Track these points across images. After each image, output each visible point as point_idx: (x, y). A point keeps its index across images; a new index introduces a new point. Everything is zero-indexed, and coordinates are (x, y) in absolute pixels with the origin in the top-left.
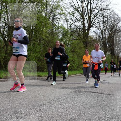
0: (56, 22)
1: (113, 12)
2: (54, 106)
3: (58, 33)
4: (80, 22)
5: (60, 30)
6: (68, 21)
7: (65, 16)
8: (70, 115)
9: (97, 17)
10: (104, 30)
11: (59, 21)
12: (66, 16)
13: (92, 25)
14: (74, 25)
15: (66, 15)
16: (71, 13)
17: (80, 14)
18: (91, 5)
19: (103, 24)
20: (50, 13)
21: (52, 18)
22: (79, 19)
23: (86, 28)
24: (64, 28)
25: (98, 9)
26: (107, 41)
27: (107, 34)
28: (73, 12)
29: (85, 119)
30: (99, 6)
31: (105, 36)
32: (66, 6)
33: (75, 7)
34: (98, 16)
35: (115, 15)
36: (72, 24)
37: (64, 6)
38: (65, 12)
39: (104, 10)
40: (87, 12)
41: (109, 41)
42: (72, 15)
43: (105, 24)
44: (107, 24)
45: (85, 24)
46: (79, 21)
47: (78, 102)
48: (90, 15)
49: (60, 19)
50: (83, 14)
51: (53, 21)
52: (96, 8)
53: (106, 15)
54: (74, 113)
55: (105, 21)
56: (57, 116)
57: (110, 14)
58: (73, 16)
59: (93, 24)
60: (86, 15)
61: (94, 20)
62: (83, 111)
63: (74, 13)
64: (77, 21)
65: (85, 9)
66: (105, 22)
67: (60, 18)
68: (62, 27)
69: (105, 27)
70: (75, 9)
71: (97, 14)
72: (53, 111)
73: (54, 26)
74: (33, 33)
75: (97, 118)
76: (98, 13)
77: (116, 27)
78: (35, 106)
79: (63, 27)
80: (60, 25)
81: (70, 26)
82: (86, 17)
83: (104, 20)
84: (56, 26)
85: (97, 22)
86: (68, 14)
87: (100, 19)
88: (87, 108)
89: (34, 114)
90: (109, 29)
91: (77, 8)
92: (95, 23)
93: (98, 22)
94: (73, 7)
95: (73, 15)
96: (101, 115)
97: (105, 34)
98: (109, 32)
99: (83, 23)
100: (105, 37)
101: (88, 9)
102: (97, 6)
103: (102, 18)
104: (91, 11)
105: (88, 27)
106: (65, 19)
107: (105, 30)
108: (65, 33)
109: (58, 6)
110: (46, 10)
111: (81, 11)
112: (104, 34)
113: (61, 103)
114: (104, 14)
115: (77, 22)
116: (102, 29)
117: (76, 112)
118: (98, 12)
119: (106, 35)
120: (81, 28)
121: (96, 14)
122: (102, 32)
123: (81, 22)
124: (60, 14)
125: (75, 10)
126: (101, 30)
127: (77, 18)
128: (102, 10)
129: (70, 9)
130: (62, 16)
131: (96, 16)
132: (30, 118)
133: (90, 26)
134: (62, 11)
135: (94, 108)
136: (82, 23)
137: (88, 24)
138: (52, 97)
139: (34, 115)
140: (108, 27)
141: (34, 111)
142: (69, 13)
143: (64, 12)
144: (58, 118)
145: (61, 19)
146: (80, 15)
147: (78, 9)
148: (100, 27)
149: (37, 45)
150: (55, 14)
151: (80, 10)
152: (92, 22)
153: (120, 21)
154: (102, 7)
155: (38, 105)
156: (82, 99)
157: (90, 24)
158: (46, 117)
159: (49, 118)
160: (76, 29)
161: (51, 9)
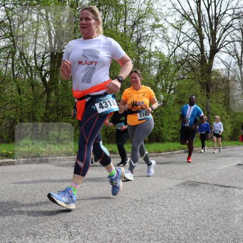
0: (145, 44)
2: (143, 212)
3: (150, 66)
4: (193, 42)
5: (153, 59)
6: (169, 42)
7: (163, 31)
8: (176, 232)
9: (229, 30)
11: (152, 40)
12: (165, 31)
13: (220, 48)
14: (181, 49)
15: (166, 29)
16: (176, 26)
17: (195, 27)
18: (216, 7)
19: (242, 46)
20: (133, 27)
21: (138, 35)
22: (193, 36)
23: (207, 54)
24: (161, 56)
25: (231, 16)
28: (180, 22)
29: (207, 241)
30: (234, 9)
32: (164, 10)
33: (183, 13)
34: (232, 29)
36: (177, 47)
37: (161, 11)
38: (164, 23)
40: (208, 21)
42: (178, 29)
45: (204, 46)
46: (193, 40)
47: (191, 204)
48: (214, 27)
49: (153, 36)
50: (200, 26)
51: (138, 41)
52: (227, 12)
54: (183, 228)
56: (148, 232)
58: (180, 31)
59: (221, 45)
60: (206, 28)
61: (222, 39)
62: (202, 224)
63: (181, 25)
64: (188, 41)
65: (205, 15)
67: (154, 34)
68: (158, 53)
70: (183, 15)
71: (229, 26)
72: (141, 222)
73: (142, 53)
75: (232, 239)
76: (231, 23)
78: (105, 213)
79: (160, 53)
80: (153, 50)
81: (174, 51)
82: (206, 31)
84: (144, 51)
85: (229, 42)
86: (169, 27)
87: (234, 34)
88: (211, 217)
89: (103, 227)
91: (188, 14)
92: (226, 43)
93: (231, 42)
94: (180, 12)
95: (179, 28)
99: (200, 45)
101: (211, 15)
102: (229, 8)
103: (239, 34)
104: (216, 19)
105: (210, 51)
106: (164, 38)
108: (163, 66)
109: (150, 11)
110: (126, 20)
111: (195, 20)
113: (158, 207)
115: (189, 43)
116: (240, 55)
117: (188, 226)
118: (232, 20)
120: (196, 55)
121: (226, 26)
122: (239, 63)
123: (197, 43)
124: (153, 27)
125: (184, 18)
126: (238, 58)
127: (187, 34)
128: (239, 16)
129: (174, 16)
130: (157, 30)
131: (228, 28)
132: (95, 235)
133: (214, 50)
134: (157, 20)
135: (226, 218)
136: (197, 45)
137: (210, 46)
138: (140, 194)
139: (103, 230)
141: (104, 222)
142: (172, 24)
144: (151, 237)
145: (155, 37)
146: (193, 29)
147: (189, 16)
148: (235, 51)
150: (144, 27)
151: (195, 18)
152: (218, 42)
154: (239, 10)
155: (111, 211)
156: (201, 200)
157: (215, 47)
158: (128, 234)
159: (134, 237)
160: (187, 56)
161: (135, 18)
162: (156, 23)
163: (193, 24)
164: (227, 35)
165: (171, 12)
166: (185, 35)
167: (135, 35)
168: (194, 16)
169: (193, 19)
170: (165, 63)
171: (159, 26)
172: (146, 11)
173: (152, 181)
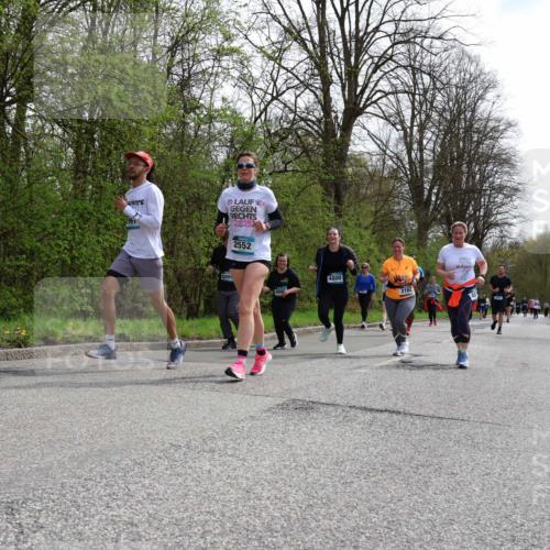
0: (200, 91)
1: (455, 50)
2: (190, 471)
3: (210, 141)
4: (307, 91)
5: (218, 125)
6: (253, 88)
7: (241, 63)
8: (264, 514)
9: (385, 68)
10: (415, 129)
11: (215, 83)
12: (245, 62)
13: (365, 106)
14: (281, 106)
15: (248, 59)
16: (269, 52)
17: (311, 57)
18: (358, 14)
19: (413, 103)
20: (172, 50)
21: (184, 70)
22: (307, 77)
23: (336, 117)
24: (235, 118)
25: (390, 36)
26: (431, 177)
27: (430, 146)
28: (279, 46)
30: (397, 22)
31: (422, 156)
33: (286, 25)
34: (393, 65)
35: (466, 60)
36: (272, 100)
37: (238, 18)
38: (242, 46)
39: (418, 40)
40: (340, 46)
41: (442, 179)
42: (275, 60)
43: (421, 104)
44: (432, 103)
45: (330, 100)
46: (307, 86)
47: (299, 451)
48: (353, 59)
49: (217, 75)
50: (323, 56)
51: (185, 84)
52: (382, 28)
53: (426, 62)
54: (280, 504)
55: (421, 86)
56: (202, 518)
57: (444, 55)
58: (279, 64)
59: (368, 99)
60: (337, 60)
61: (371, 85)
62: (321, 493)
63: (282, 50)
64: (296, 87)
65: (334, 31)
66: (422, 92)
67: (220, 70)
68: (228, 113)
69: (423, 117)
70: (287, 30)
71: (385, 58)
72: (186, 495)
73: (193, 109)
74: (93, 140)
75: (385, 524)
76: (390, 52)
77: (469, 115)
78: (102, 477)
79: (234, 112)
80: (218, 105)
81: (265, 109)
82: (335, 68)
83: (415, 83)
84: (198, 108)
85: (386, 94)
86: (255, 54)
87: (397, 77)
88: (342, 478)
89: (96, 510)
90: (440, 123)
91: (297, 27)
92: (379, 95)
93: (389, 93)
94: (280, 23)
95: (276, 57)
96: (401, 511)
97: (421, 149)
98: (438, 136)
99: (322, 98)
100: (422, 161)
101: (347, 33)
103: (406, 77)
104: (359, 41)
105: (345, 112)
106: (242, 78)
107: (422, 128)
108: (238, 142)
109: (211, 17)
111: (312, 41)
112: (415, 146)
113: (224, 459)
114: (418, 58)
115: (298, 93)
117: (291, 499)
118: (392, 46)
119: (428, 152)
120: (314, 119)
121: (380, 58)
122: (407, 140)
123: (315, 93)
124: (218, 52)
125: (288, 36)
126: (404, 129)
127: (294, 71)
128: (408, 38)
129: (266, 31)
130: (226, 61)
131: (383, 64)
132: (80, 528)
133: (354, 111)
134: (228, 38)
135: (373, 479)
136: (317, 96)
137: (345, 102)
138: (182, 432)
139: (96, 518)
140: (435, 116)
141: (100, 498)
142: (261, 48)
143: (235, 44)
144: (207, 528)
145: (222, 76)
146: (308, 60)
147: (299, 32)
148: (399, 113)
149: (114, 194)
150: (197, 52)
151: (312, 37)
152: (362, 92)
153: (486, 90)
154: (409, 25)
155: (117, 471)
156: (319, 440)
157: (355, 104)
158: (155, 524)
159: (168, 530)
160: (293, 122)
161: (177, 30)
162: (226, 44)
163: (308, 51)
164: (381, 78)
165: (259, 20)
166: (290, 75)
167: (177, 70)
168: (310, 34)
169: (309, 38)
170: (245, 134)
171: (233, 51)
172: (203, 16)
173: (213, 402)
